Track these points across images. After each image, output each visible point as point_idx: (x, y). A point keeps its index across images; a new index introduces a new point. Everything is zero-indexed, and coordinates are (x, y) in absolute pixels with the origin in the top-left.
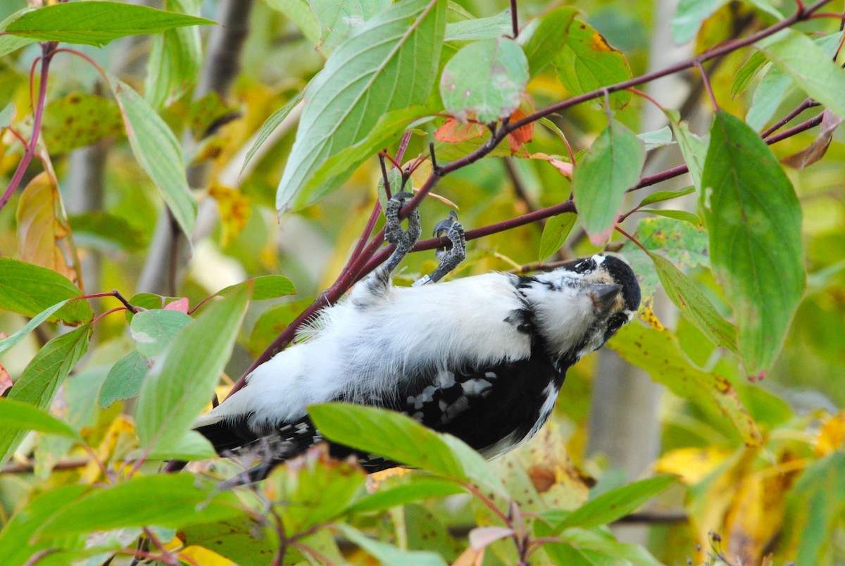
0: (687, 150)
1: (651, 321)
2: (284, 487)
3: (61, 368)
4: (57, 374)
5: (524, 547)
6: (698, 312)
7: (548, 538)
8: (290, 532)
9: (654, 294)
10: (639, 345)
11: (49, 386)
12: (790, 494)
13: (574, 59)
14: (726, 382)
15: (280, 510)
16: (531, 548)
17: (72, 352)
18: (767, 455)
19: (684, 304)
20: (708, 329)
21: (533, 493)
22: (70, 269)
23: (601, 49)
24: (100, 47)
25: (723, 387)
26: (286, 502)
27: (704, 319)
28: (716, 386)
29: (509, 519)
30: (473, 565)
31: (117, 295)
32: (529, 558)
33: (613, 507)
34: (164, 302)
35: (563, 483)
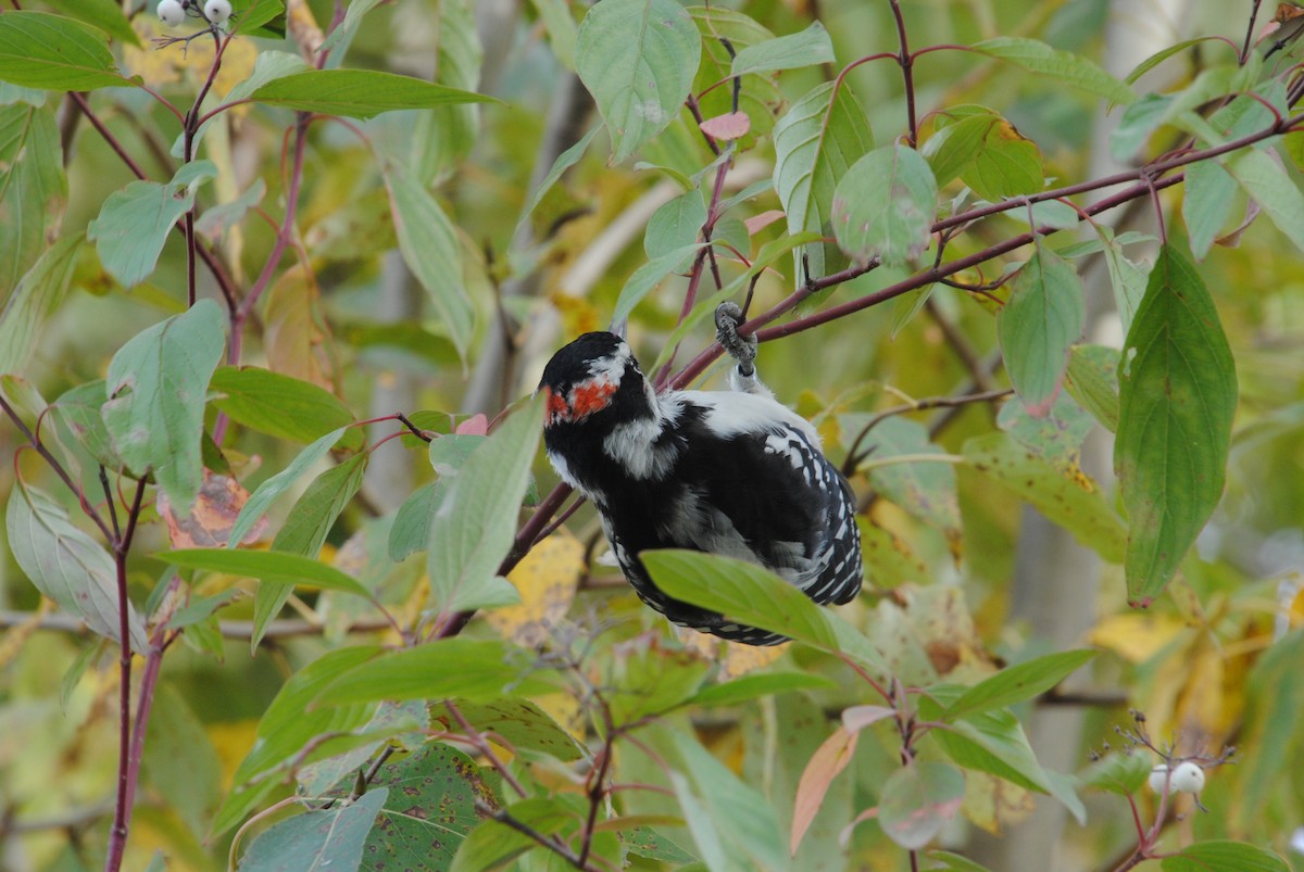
0: (1117, 276)
1: (1076, 479)
2: (610, 670)
3: (332, 508)
4: (327, 515)
5: (907, 730)
7: (938, 722)
8: (618, 721)
9: (1081, 446)
10: (1059, 499)
11: (319, 529)
12: (1254, 674)
15: (606, 695)
16: (916, 733)
17: (345, 487)
18: (1230, 627)
21: (932, 674)
23: (1009, 139)
24: (364, 121)
26: (614, 688)
29: (892, 696)
30: (845, 748)
31: (401, 418)
32: (915, 745)
33: (1020, 685)
34: (453, 421)
35: (968, 664)
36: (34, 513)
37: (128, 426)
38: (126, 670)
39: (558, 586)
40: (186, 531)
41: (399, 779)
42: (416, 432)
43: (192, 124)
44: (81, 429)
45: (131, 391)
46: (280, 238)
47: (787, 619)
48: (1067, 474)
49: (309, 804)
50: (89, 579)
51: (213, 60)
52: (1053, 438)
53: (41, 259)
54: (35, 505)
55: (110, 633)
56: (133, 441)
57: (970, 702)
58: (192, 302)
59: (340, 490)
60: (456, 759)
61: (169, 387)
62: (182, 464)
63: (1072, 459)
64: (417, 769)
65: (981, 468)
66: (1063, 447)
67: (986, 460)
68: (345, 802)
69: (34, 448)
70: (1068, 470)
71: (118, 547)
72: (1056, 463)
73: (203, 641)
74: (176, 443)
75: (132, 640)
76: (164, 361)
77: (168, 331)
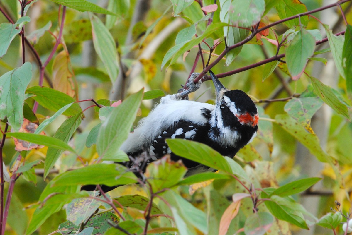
1: (309, 130)
3: (71, 131)
4: (69, 133)
6: (329, 100)
7: (266, 199)
9: (311, 119)
11: (66, 138)
13: (285, 7)
16: (258, 203)
17: (75, 124)
19: (323, 96)
20: (334, 107)
22: (73, 90)
23: (296, 2)
25: (335, 162)
26: (153, 178)
27: (332, 103)
29: (251, 190)
30: (236, 209)
31: (92, 100)
33: (294, 188)
34: (111, 102)
38: (2, 187)
40: (20, 142)
41: (93, 224)
42: (97, 105)
43: (24, 4)
46: (57, 41)
47: (215, 163)
48: (306, 128)
49: (62, 233)
52: (302, 115)
56: (2, 108)
58: (24, 62)
59: (73, 125)
60: (111, 216)
61: (14, 90)
62: (17, 116)
63: (308, 123)
64: (98, 220)
65: (280, 125)
66: (305, 119)
67: (282, 122)
68: (77, 232)
70: (306, 126)
72: (303, 124)
73: (30, 178)
74: (15, 109)
75: (4, 176)
76: (12, 82)
77: (14, 72)
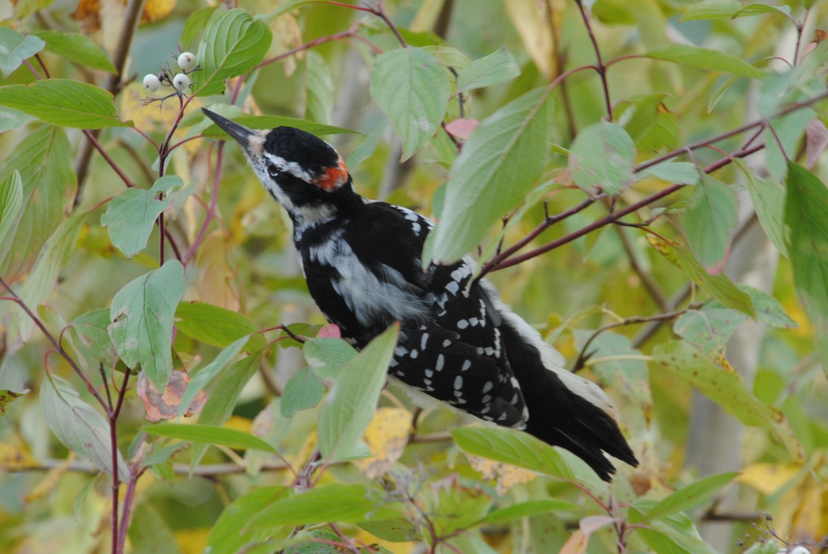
1: (723, 364)
5: (621, 530)
7: (640, 524)
8: (439, 533)
9: (727, 344)
10: (714, 383)
14: (780, 413)
16: (626, 532)
21: (633, 495)
25: (778, 417)
28: (773, 417)
29: (610, 509)
30: (582, 543)
31: (285, 328)
32: (626, 540)
34: (315, 328)
35: (656, 489)
36: (57, 392)
37: (124, 338)
38: (116, 493)
39: (396, 439)
40: (156, 406)
42: (293, 336)
43: (164, 151)
44: (88, 340)
45: (126, 316)
46: (208, 213)
48: (717, 361)
50: (92, 434)
51: (179, 113)
52: (709, 339)
53: (59, 229)
54: (58, 387)
55: (106, 469)
56: (129, 347)
57: (660, 510)
61: (151, 312)
62: (159, 361)
63: (721, 351)
65: (664, 364)
66: (715, 345)
67: (667, 358)
69: (58, 351)
70: (718, 358)
71: (112, 414)
72: (710, 354)
73: (162, 472)
74: (155, 348)
75: (119, 473)
76: (146, 298)
77: (149, 280)
